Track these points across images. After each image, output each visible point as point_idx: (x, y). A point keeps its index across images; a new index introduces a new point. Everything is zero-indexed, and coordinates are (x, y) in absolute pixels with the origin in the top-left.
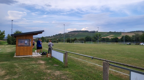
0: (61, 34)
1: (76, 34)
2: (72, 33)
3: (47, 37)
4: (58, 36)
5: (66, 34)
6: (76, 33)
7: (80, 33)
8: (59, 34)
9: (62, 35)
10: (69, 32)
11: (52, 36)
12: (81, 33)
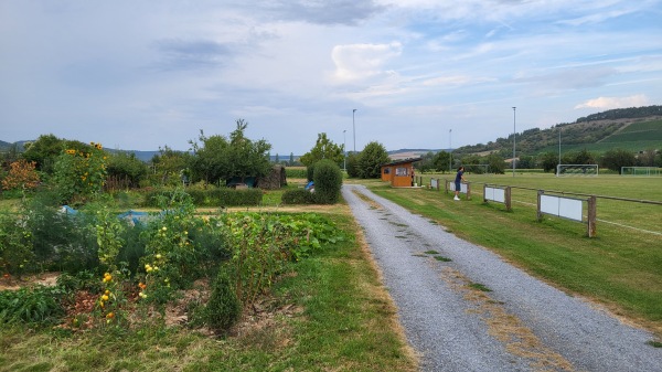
0: (536, 131)
1: (622, 124)
2: (599, 123)
3: (469, 147)
4: (522, 142)
5: (563, 129)
6: (623, 120)
7: (647, 119)
8: (527, 133)
9: (545, 137)
10: (579, 121)
11: (490, 143)
12: (654, 118)
